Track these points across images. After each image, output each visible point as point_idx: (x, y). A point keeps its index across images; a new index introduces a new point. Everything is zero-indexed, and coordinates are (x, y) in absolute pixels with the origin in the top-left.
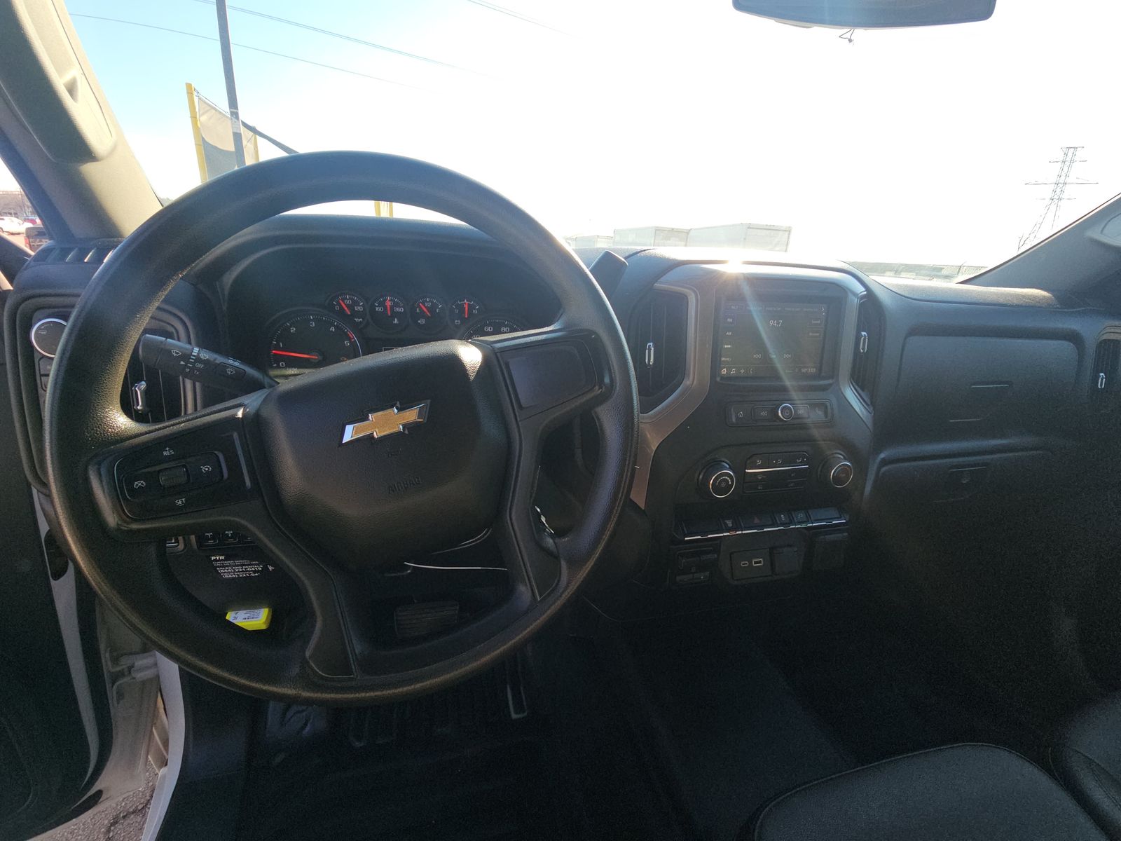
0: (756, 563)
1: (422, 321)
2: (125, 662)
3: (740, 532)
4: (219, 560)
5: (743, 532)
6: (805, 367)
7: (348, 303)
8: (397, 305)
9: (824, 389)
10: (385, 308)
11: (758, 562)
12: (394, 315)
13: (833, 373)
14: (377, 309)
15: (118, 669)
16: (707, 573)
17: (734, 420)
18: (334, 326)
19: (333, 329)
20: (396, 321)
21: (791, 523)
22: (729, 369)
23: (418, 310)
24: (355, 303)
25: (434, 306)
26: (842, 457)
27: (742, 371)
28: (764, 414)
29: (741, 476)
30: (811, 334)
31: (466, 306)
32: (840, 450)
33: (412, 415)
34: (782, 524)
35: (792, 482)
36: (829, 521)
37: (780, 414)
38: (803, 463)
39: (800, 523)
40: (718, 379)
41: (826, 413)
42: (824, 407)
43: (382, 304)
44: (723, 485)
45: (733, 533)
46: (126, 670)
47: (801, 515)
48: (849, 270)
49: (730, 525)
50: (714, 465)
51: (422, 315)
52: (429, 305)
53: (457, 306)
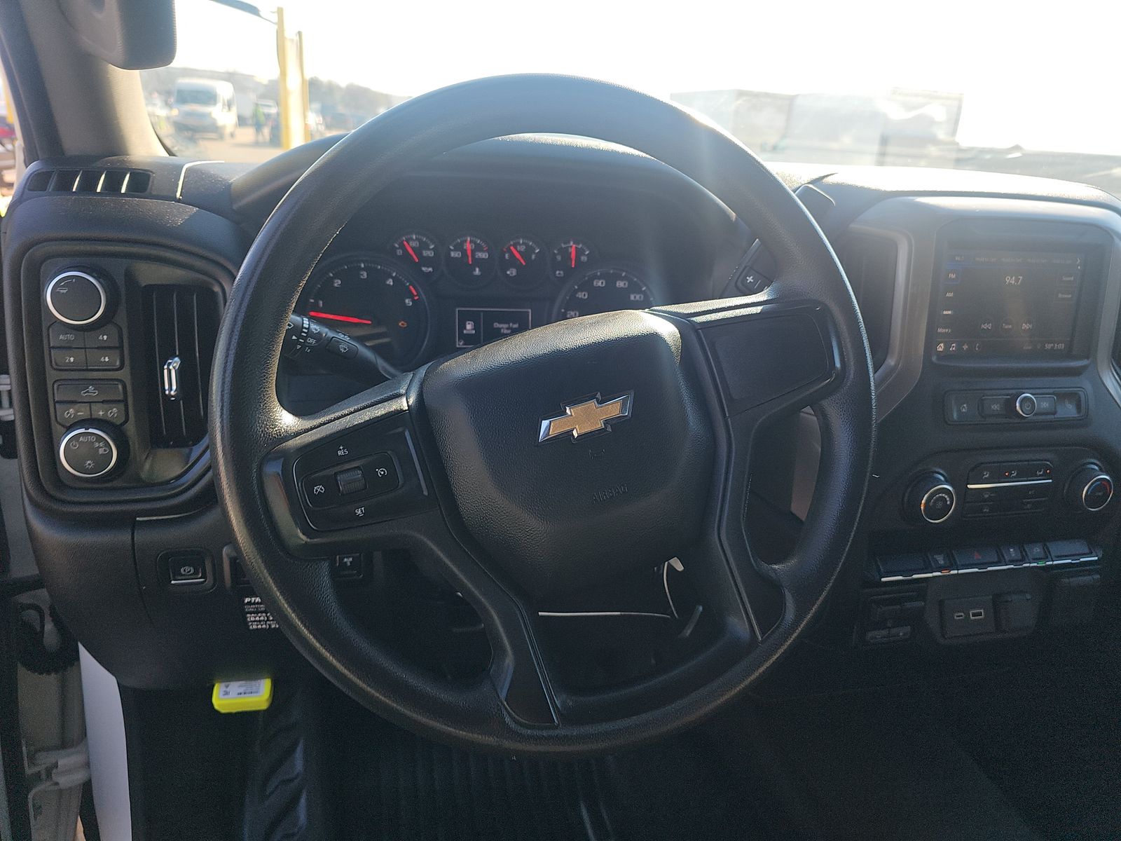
0: (974, 615)
1: (512, 272)
2: (45, 760)
3: (956, 572)
4: (254, 603)
5: (960, 571)
6: (1049, 342)
7: (414, 245)
8: (478, 248)
9: (1076, 372)
10: (464, 252)
11: (977, 614)
12: (478, 262)
13: (1088, 351)
14: (453, 254)
15: (36, 769)
16: (908, 629)
17: (955, 416)
18: (392, 278)
19: (390, 282)
20: (477, 272)
21: (1023, 560)
22: (947, 346)
23: (507, 256)
24: (424, 246)
25: (530, 250)
26: (1096, 468)
27: (965, 347)
28: (996, 407)
29: (963, 493)
30: (1060, 295)
31: (572, 251)
32: (1095, 458)
33: (614, 408)
34: (1012, 562)
35: (1028, 503)
36: (1076, 557)
37: (1018, 408)
38: (1045, 476)
39: (1036, 560)
40: (934, 359)
41: (1079, 407)
42: (1074, 397)
43: (459, 247)
44: (940, 504)
45: (945, 573)
46: (43, 773)
47: (1037, 550)
48: (1112, 204)
49: (942, 562)
50: (927, 479)
51: (513, 262)
52: (522, 248)
53: (560, 250)
